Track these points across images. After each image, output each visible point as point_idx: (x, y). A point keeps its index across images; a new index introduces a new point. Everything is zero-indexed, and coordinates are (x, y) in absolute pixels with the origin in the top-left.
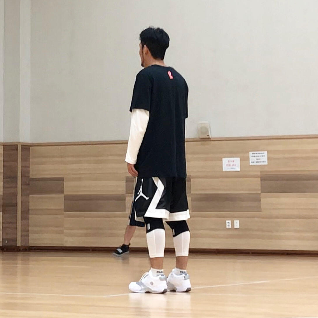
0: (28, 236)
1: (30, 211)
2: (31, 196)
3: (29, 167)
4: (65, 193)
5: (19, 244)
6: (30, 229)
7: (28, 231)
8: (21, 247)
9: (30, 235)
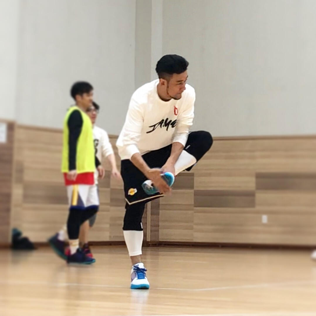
0: (158, 231)
1: (160, 207)
4: (195, 189)
6: (160, 224)
7: (159, 226)
8: (151, 242)
9: (160, 230)
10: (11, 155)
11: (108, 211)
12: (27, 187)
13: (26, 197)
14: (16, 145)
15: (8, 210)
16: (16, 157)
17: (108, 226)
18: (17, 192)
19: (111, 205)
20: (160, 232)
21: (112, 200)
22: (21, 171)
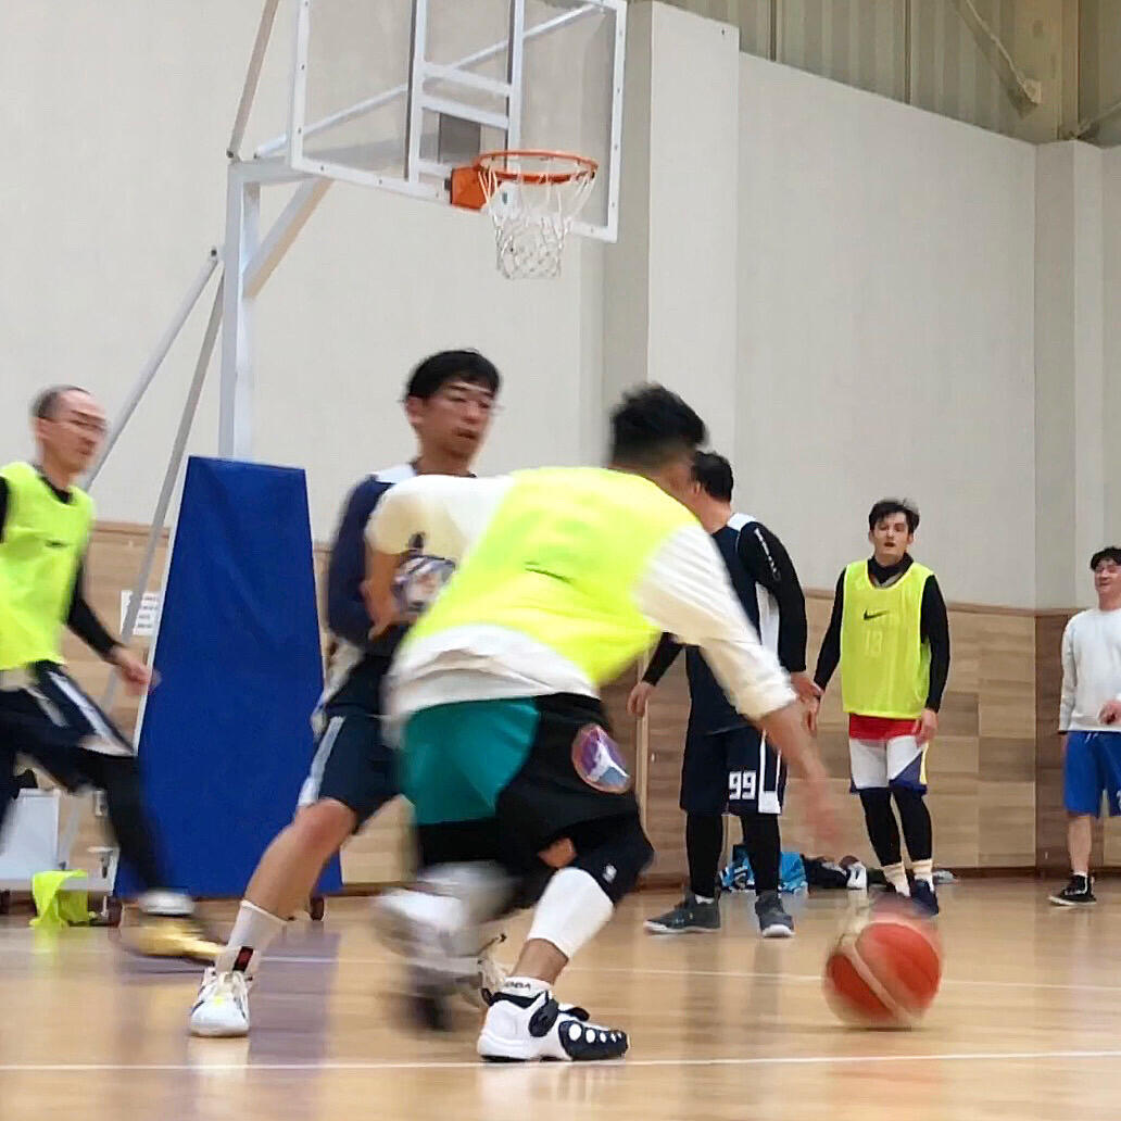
0: (1103, 841)
11: (974, 792)
17: (975, 829)
19: (982, 778)
20: (1107, 844)
21: (982, 764)
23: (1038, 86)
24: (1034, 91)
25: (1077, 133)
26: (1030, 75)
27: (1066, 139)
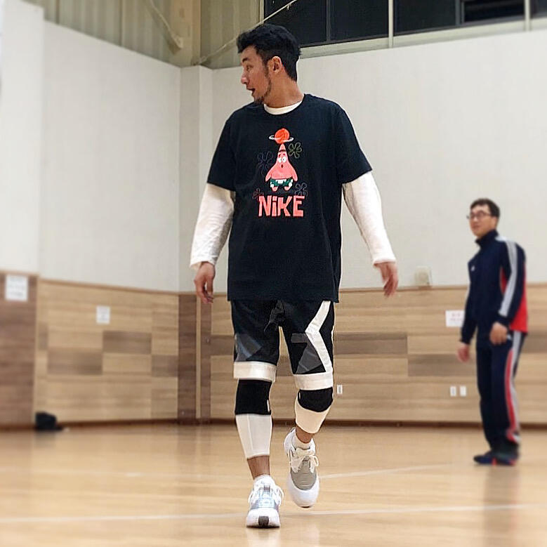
0: (210, 406)
1: (212, 377)
2: (212, 357)
3: (210, 322)
5: (198, 416)
6: (212, 397)
7: (210, 399)
8: (200, 419)
9: (212, 405)
10: (33, 316)
11: (149, 382)
12: (52, 354)
13: (51, 367)
14: (39, 303)
15: (31, 383)
16: (40, 318)
17: (149, 401)
18: (41, 361)
20: (212, 407)
21: (153, 369)
22: (45, 335)
23: (181, 39)
24: (179, 42)
25: (201, 62)
26: (178, 34)
27: (195, 65)
